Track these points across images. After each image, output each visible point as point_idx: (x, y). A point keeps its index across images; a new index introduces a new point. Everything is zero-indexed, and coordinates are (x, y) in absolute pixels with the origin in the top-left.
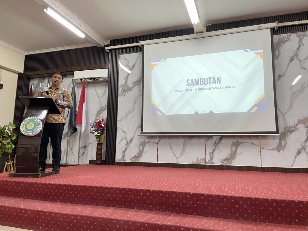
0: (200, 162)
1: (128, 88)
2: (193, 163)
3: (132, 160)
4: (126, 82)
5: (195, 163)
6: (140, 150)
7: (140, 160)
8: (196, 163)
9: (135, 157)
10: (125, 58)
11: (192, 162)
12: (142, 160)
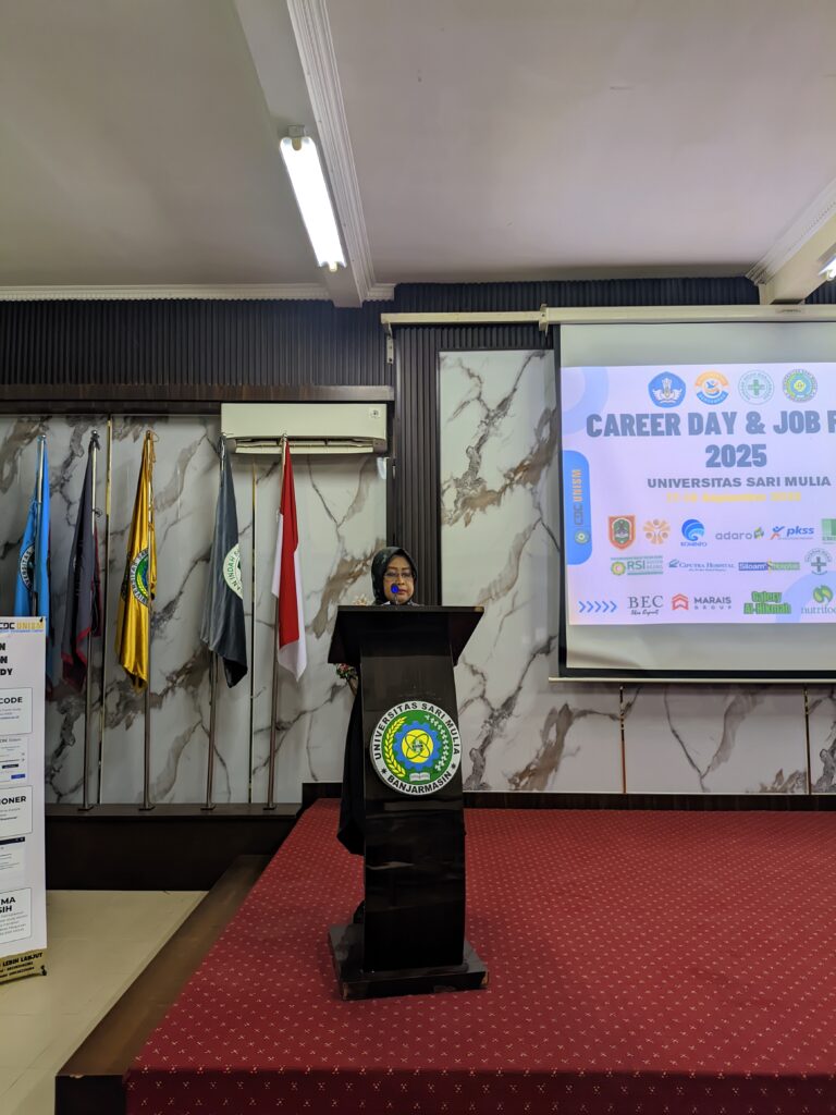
0: (790, 786)
1: (485, 492)
2: (764, 788)
3: (517, 785)
4: (474, 468)
5: (769, 789)
6: (547, 745)
7: (550, 781)
8: (774, 790)
9: (527, 772)
10: (466, 365)
11: (760, 788)
12: (559, 784)
